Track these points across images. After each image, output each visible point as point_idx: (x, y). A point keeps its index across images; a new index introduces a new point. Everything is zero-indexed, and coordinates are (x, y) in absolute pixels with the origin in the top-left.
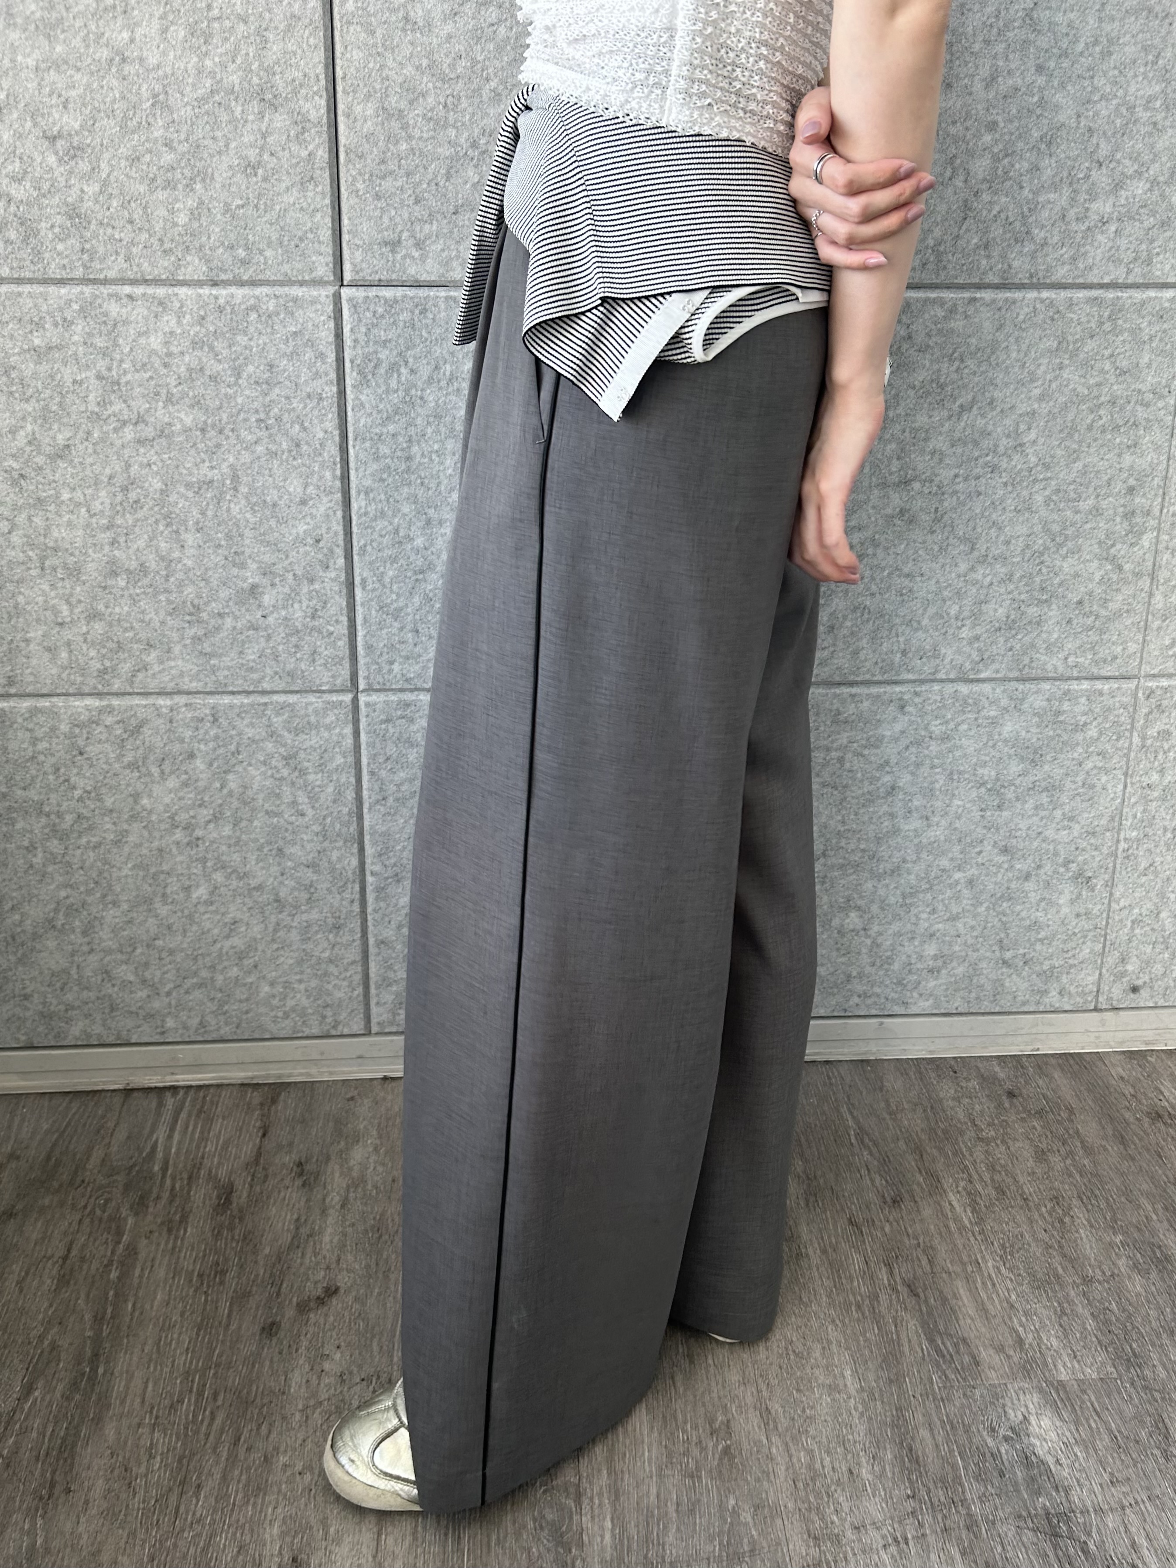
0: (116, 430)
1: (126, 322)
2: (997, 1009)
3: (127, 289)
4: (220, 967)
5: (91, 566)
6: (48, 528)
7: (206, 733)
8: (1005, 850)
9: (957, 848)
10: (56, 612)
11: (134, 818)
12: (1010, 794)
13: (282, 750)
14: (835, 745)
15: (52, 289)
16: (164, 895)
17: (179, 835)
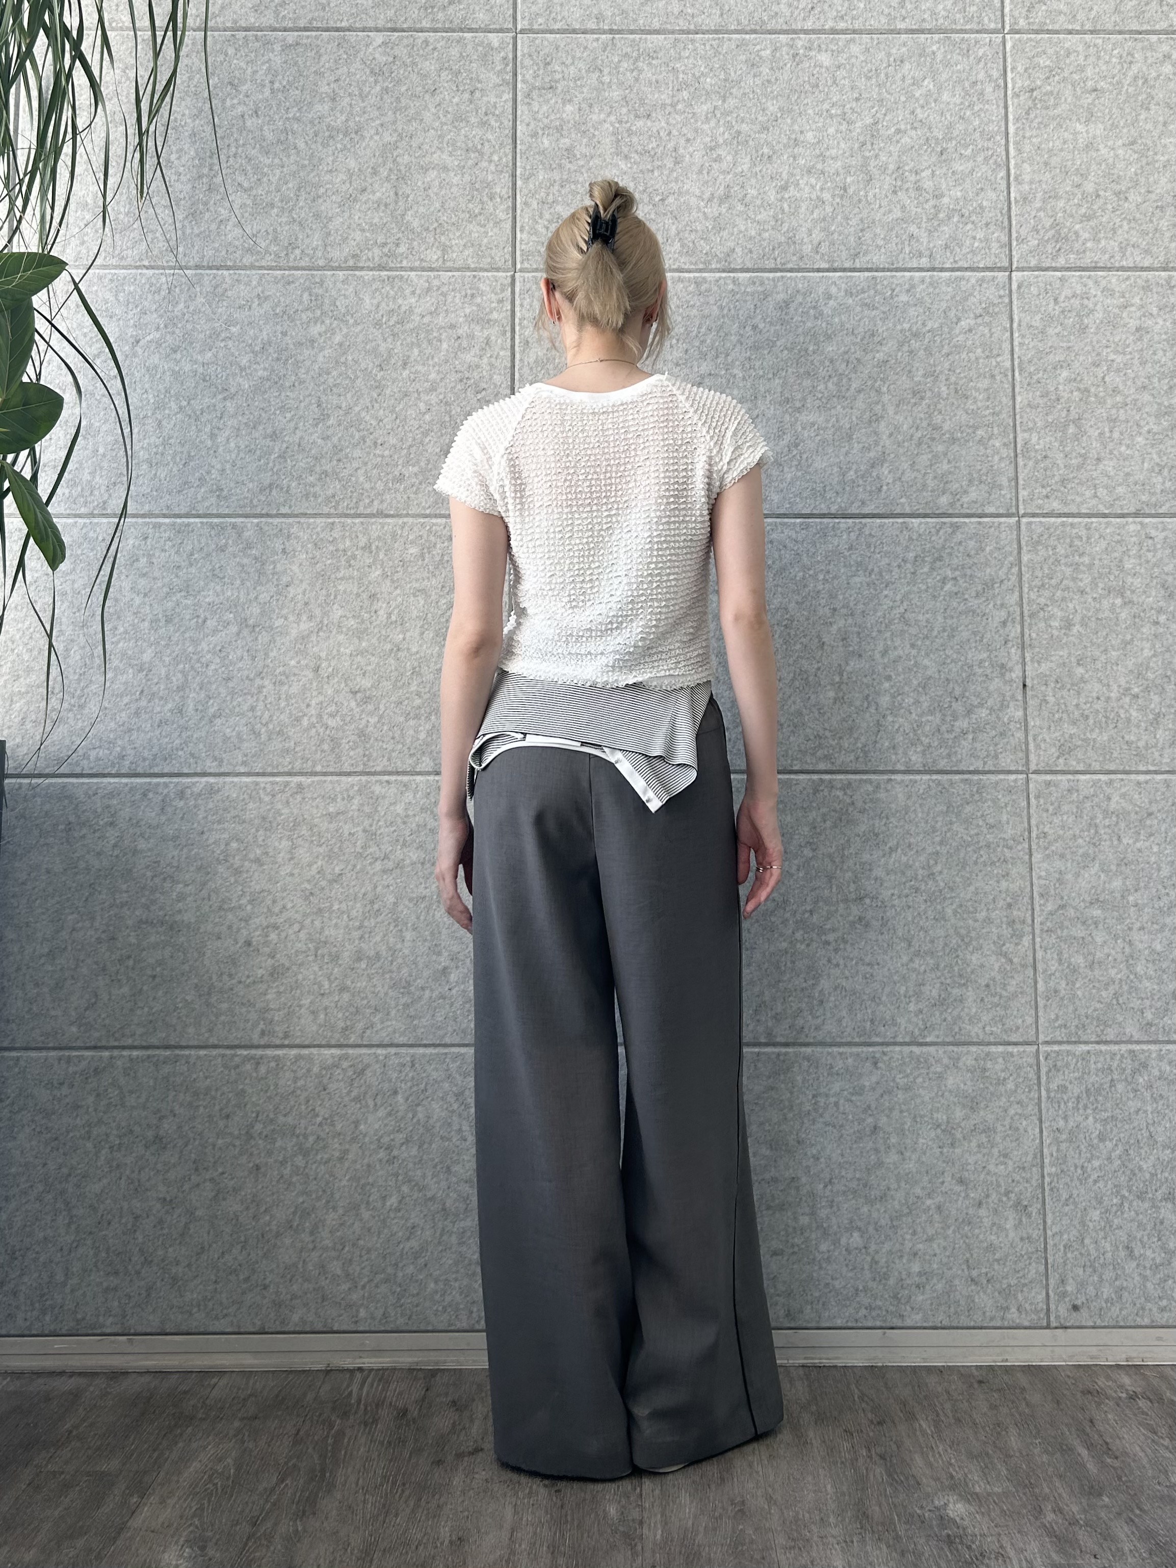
0: (371, 864)
1: (384, 797)
2: (972, 1324)
3: (386, 778)
4: (400, 1265)
5: (346, 954)
6: (322, 928)
7: (407, 1075)
8: (961, 1181)
9: (926, 1179)
10: (320, 986)
11: (354, 1140)
12: (959, 1135)
13: (454, 1089)
14: (832, 1092)
15: (343, 778)
16: (368, 1203)
17: (382, 1154)
